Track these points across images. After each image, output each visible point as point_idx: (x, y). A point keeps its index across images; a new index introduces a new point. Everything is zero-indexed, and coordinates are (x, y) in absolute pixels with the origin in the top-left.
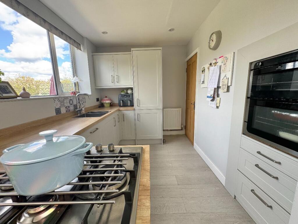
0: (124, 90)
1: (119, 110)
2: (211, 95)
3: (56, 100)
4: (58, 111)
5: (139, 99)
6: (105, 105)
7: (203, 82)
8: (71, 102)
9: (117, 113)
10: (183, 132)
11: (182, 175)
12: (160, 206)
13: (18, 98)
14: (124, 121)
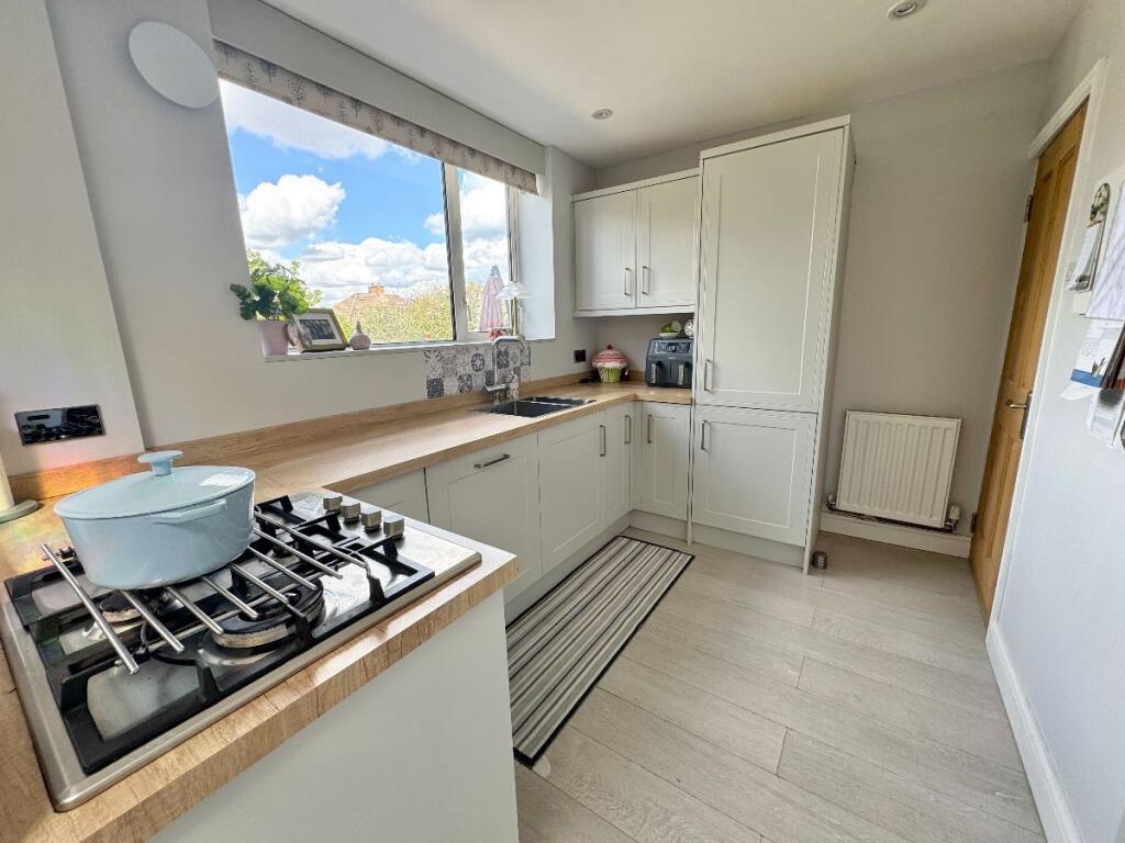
0: (670, 325)
1: (636, 400)
2: (1095, 368)
3: (433, 356)
4: (435, 388)
5: (717, 360)
6: (604, 376)
7: (1082, 279)
8: (478, 363)
9: (626, 409)
10: (958, 545)
11: (827, 746)
12: (646, 809)
13: (347, 349)
14: (649, 442)
